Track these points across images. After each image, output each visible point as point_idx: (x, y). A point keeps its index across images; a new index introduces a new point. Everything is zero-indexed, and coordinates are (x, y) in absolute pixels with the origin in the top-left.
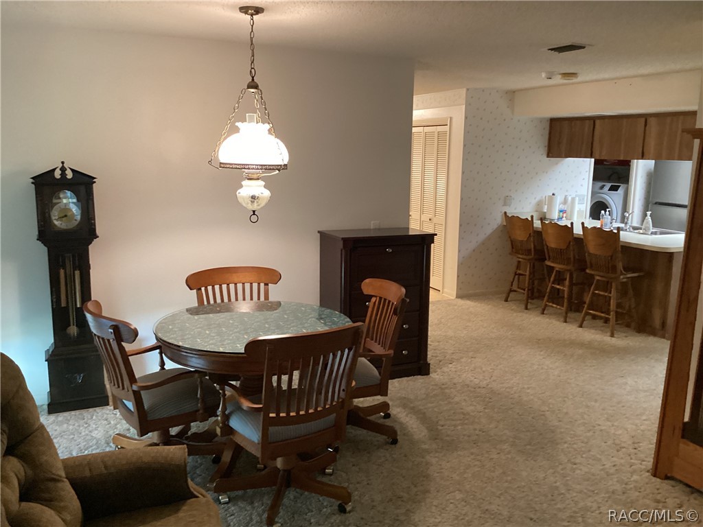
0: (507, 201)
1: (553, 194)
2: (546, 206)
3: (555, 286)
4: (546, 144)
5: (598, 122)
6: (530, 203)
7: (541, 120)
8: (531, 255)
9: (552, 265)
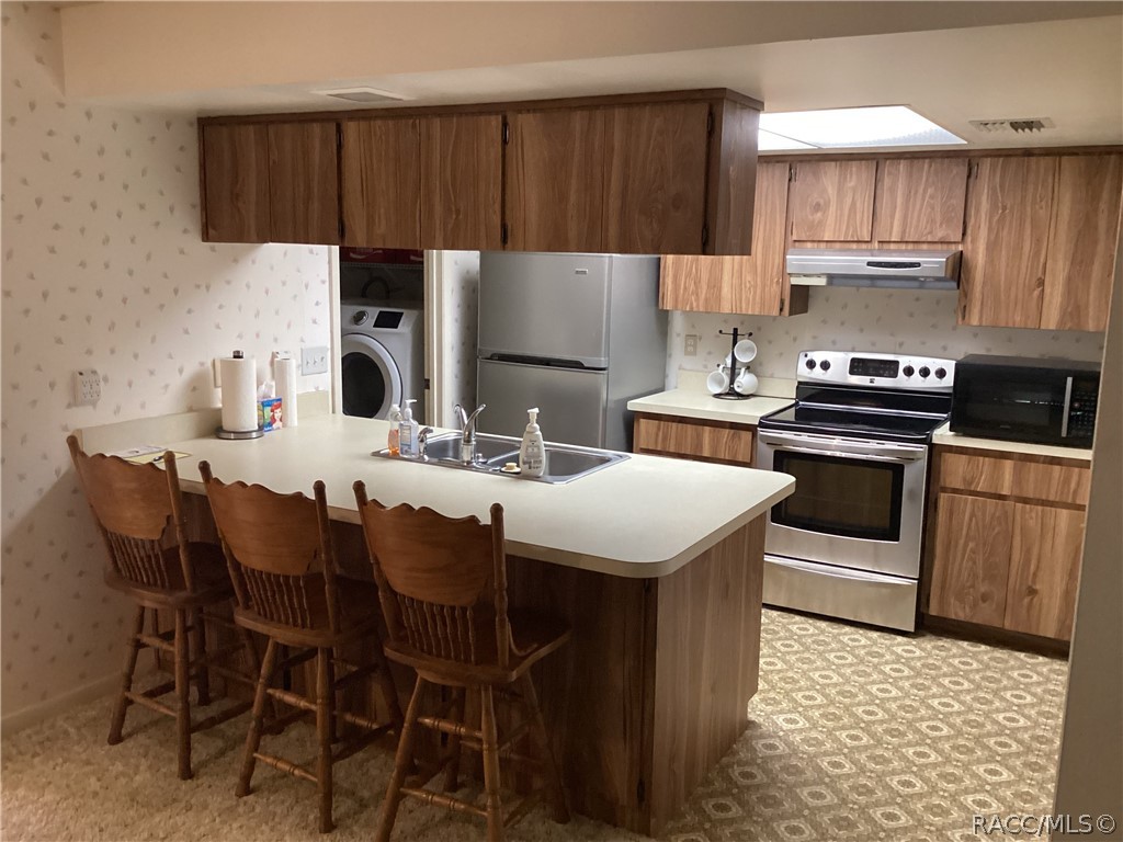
0: (82, 388)
1: (237, 355)
2: (220, 390)
3: (278, 694)
4: (196, 197)
5: (352, 130)
6: (167, 386)
7: (169, 119)
8: (182, 587)
9: (260, 627)
